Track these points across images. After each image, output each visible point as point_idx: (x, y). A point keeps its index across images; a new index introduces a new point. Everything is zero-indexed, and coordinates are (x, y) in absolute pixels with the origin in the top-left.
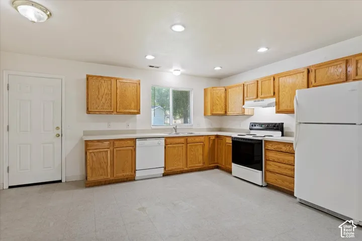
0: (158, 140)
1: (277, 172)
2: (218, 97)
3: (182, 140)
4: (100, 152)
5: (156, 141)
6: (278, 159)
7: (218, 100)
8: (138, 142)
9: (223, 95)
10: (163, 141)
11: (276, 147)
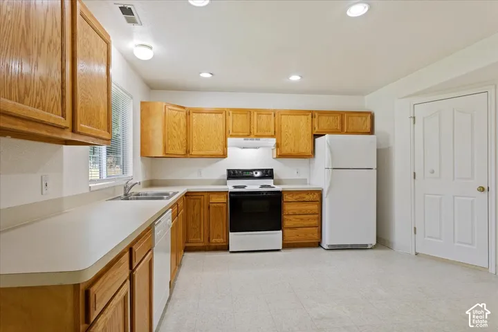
1: (299, 225)
2: (175, 123)
6: (300, 210)
7: (175, 129)
9: (183, 122)
11: (297, 197)
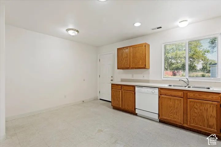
0: (152, 90)
3: (180, 94)
4: (117, 91)
5: (150, 90)
8: (137, 89)
10: (157, 91)
